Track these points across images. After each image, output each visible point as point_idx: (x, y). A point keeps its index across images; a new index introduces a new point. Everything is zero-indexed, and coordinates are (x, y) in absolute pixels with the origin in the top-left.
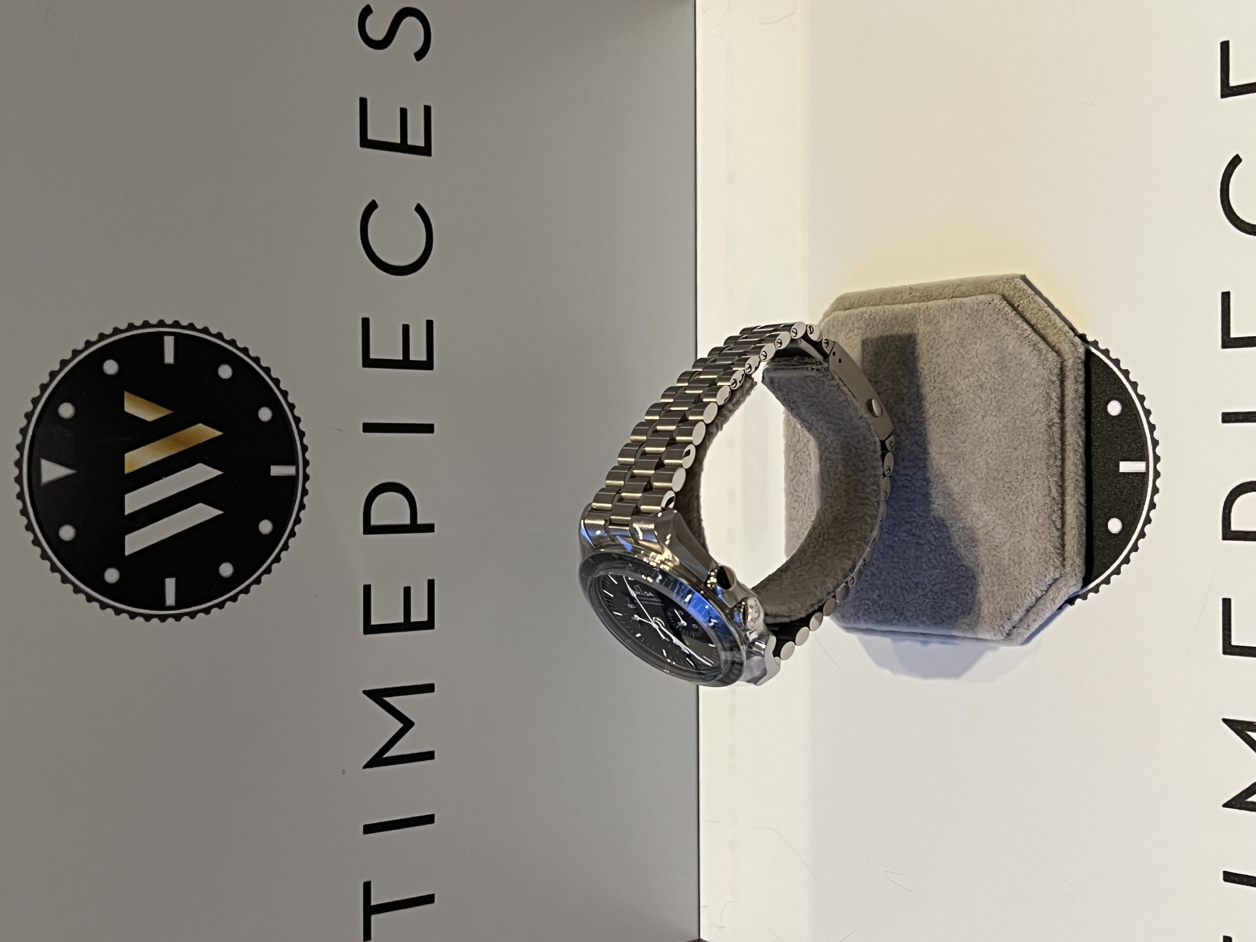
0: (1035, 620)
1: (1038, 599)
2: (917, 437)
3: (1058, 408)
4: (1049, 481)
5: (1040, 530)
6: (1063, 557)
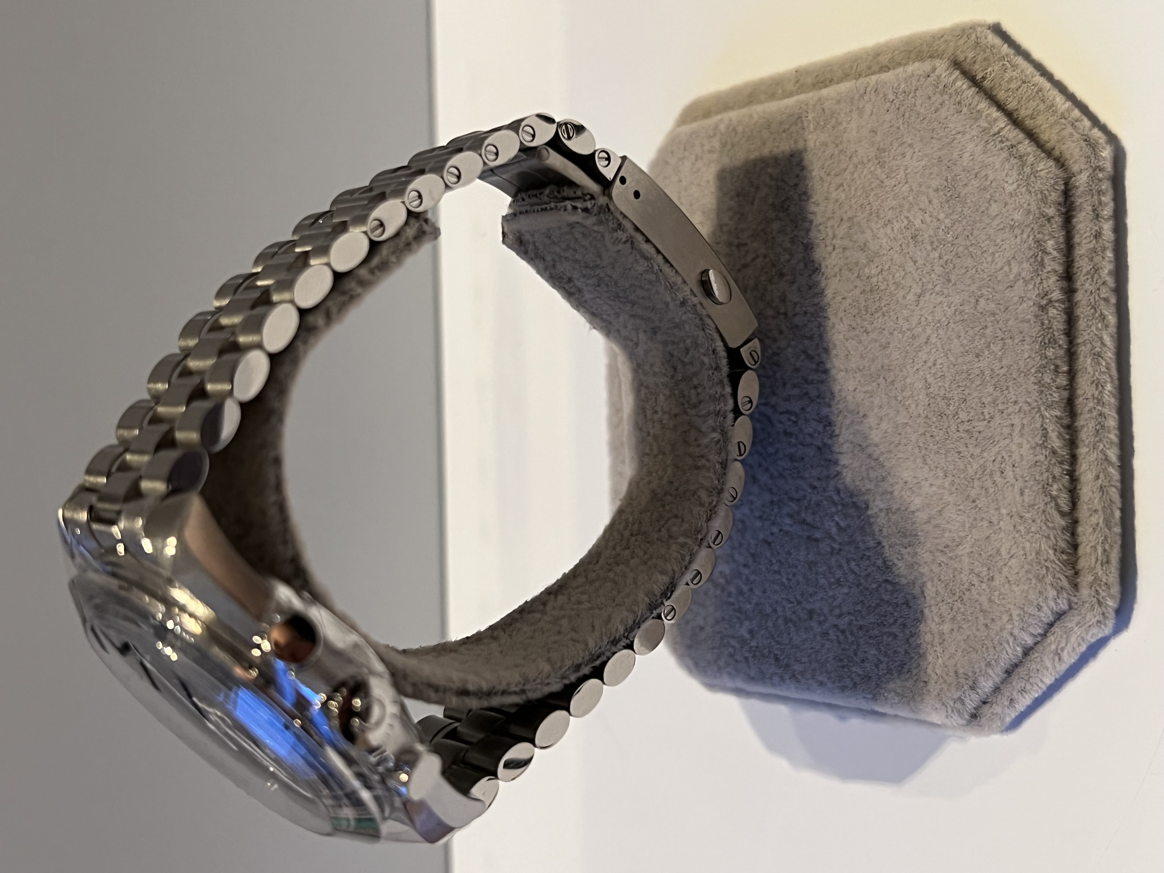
0: (1023, 691)
1: (1027, 652)
2: (806, 342)
3: (1060, 269)
4: (1043, 417)
5: (1028, 515)
6: (1074, 568)
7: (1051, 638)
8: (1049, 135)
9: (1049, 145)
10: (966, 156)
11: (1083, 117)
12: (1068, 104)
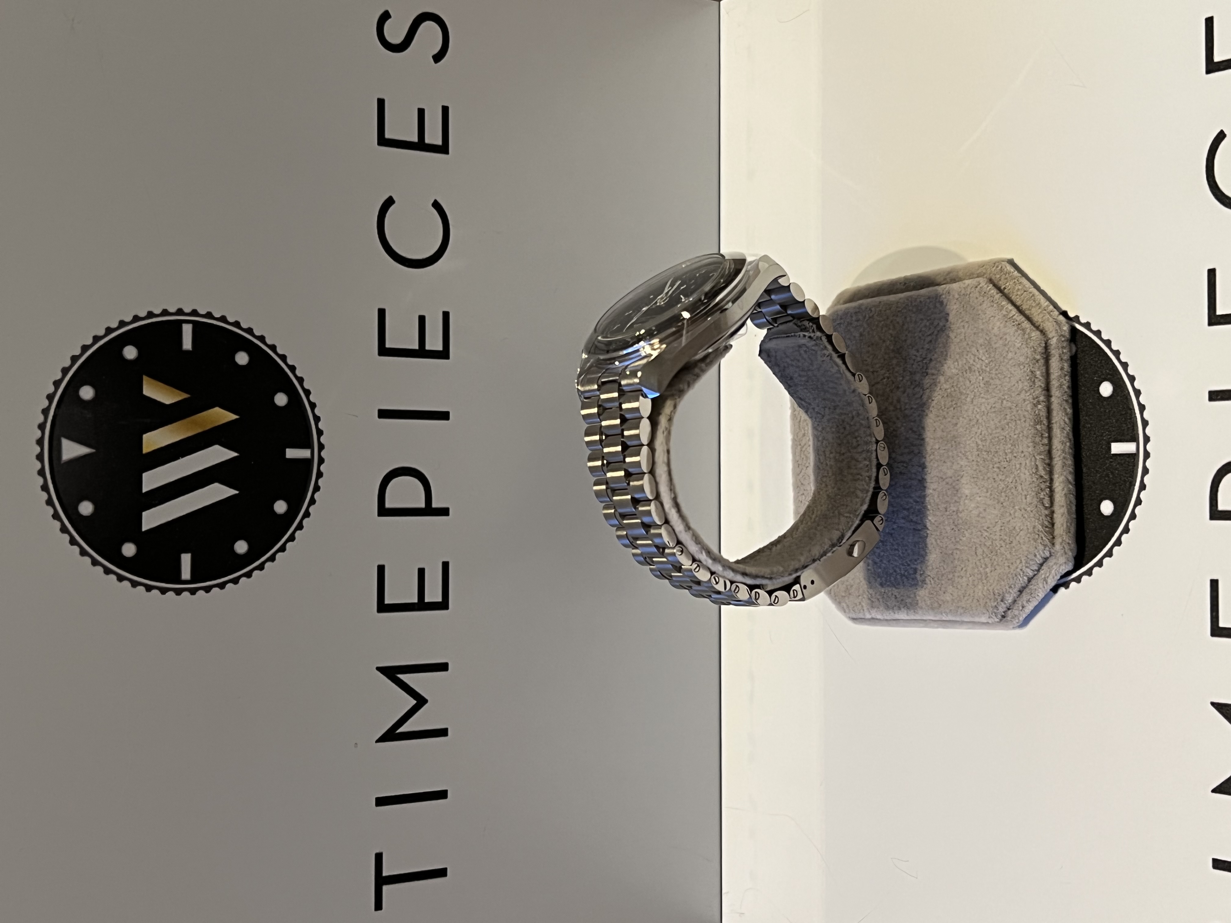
0: (1028, 601)
1: (1030, 580)
3: (1043, 385)
4: (1036, 459)
5: (1029, 509)
6: (1052, 535)
7: (1042, 572)
8: (1037, 318)
9: (1037, 324)
10: (996, 328)
11: (1055, 310)
12: (1047, 303)
